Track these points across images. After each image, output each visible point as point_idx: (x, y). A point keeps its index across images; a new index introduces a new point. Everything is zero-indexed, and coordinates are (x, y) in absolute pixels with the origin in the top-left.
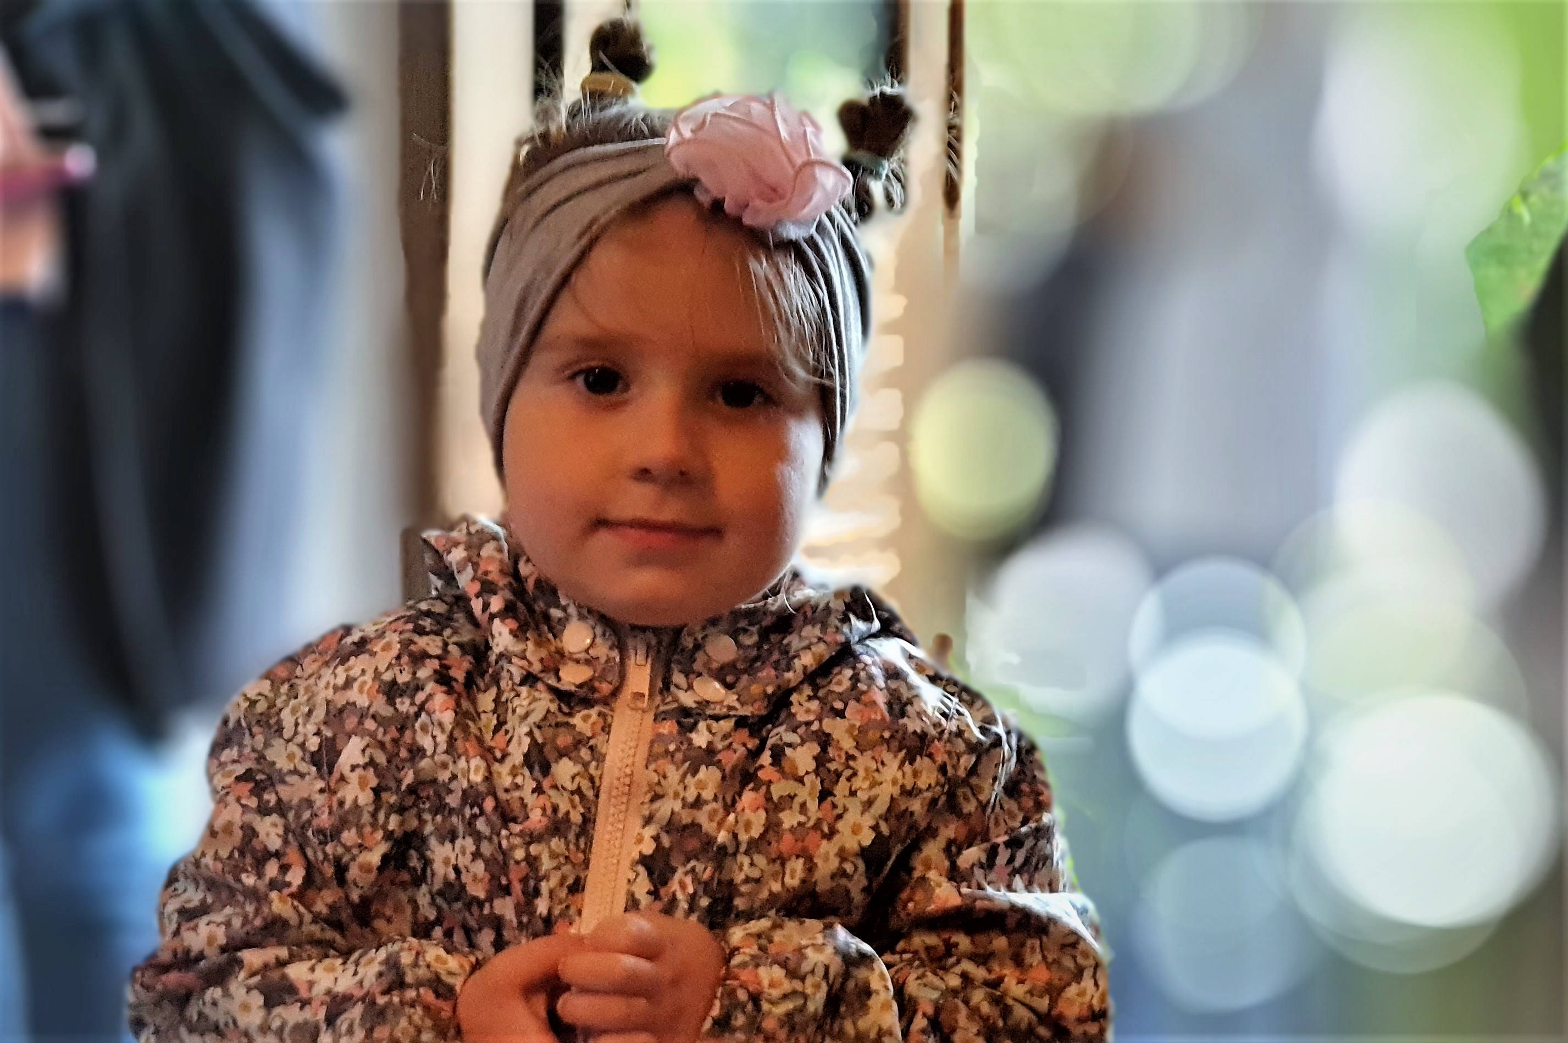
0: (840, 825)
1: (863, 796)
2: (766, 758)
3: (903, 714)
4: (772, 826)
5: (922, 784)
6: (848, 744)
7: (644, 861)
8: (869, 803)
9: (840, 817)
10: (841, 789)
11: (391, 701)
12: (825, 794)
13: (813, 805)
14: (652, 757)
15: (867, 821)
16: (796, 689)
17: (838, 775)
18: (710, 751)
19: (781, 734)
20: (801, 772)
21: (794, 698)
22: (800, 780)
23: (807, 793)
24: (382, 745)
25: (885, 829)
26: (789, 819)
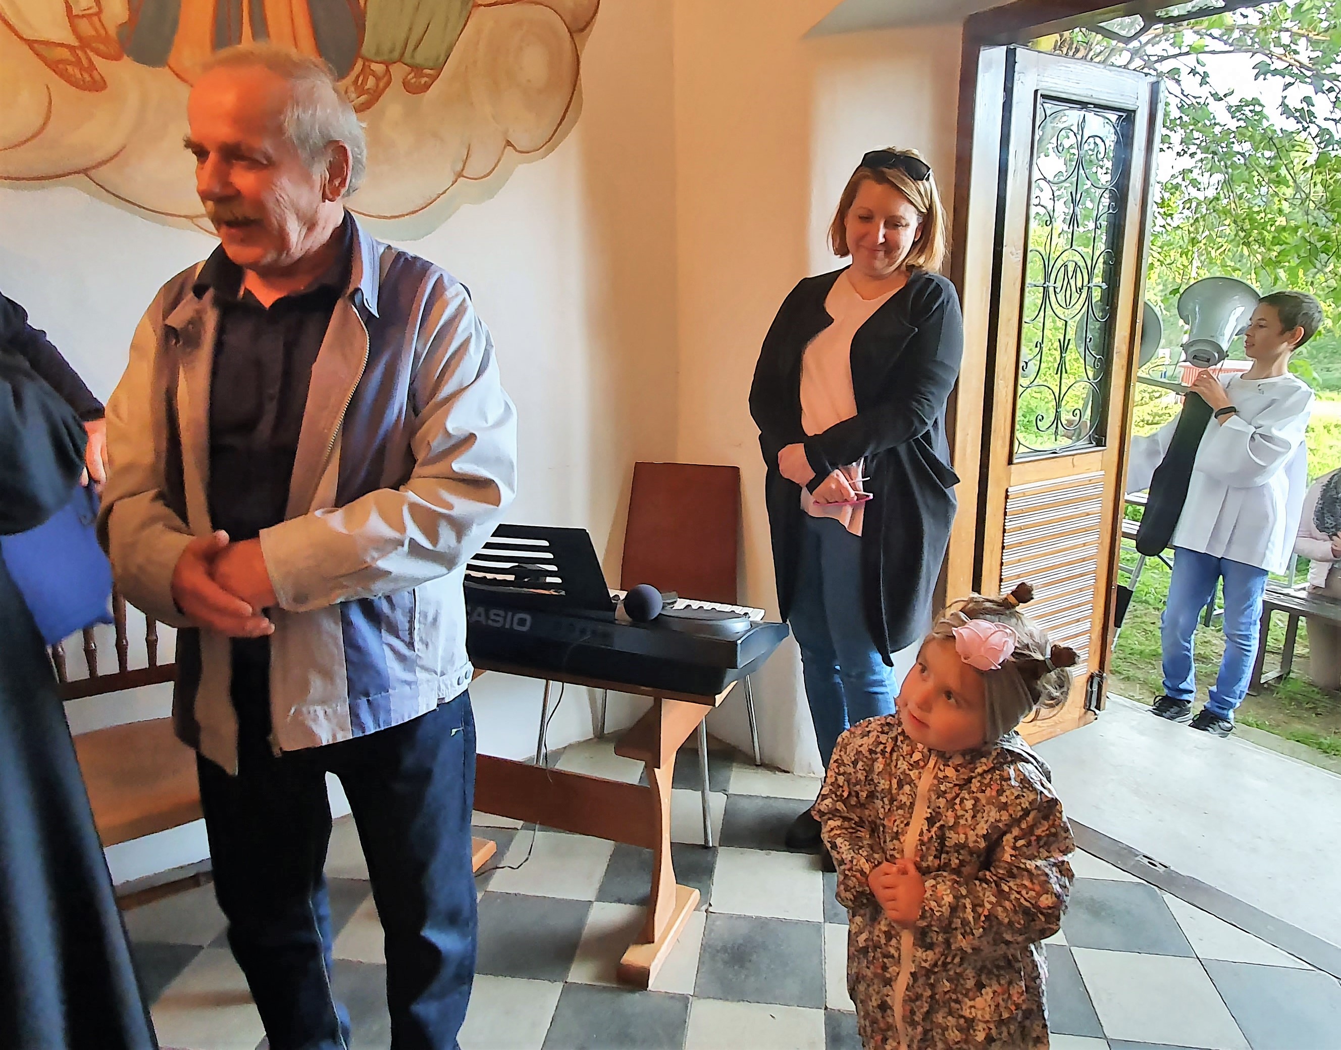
0: (977, 827)
1: (985, 819)
2: (958, 801)
3: (1002, 795)
4: (956, 823)
5: (1003, 818)
6: (984, 802)
7: (927, 819)
8: (987, 821)
9: (978, 824)
10: (979, 815)
11: (870, 754)
12: (974, 817)
13: (969, 819)
14: (929, 790)
15: (986, 827)
16: (975, 777)
17: (979, 811)
18: (945, 792)
19: (964, 794)
20: (967, 809)
21: (973, 780)
22: (966, 811)
23: (968, 816)
24: (867, 765)
25: (990, 831)
26: (962, 822)
